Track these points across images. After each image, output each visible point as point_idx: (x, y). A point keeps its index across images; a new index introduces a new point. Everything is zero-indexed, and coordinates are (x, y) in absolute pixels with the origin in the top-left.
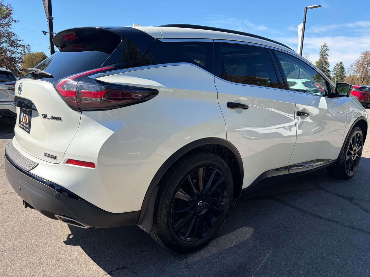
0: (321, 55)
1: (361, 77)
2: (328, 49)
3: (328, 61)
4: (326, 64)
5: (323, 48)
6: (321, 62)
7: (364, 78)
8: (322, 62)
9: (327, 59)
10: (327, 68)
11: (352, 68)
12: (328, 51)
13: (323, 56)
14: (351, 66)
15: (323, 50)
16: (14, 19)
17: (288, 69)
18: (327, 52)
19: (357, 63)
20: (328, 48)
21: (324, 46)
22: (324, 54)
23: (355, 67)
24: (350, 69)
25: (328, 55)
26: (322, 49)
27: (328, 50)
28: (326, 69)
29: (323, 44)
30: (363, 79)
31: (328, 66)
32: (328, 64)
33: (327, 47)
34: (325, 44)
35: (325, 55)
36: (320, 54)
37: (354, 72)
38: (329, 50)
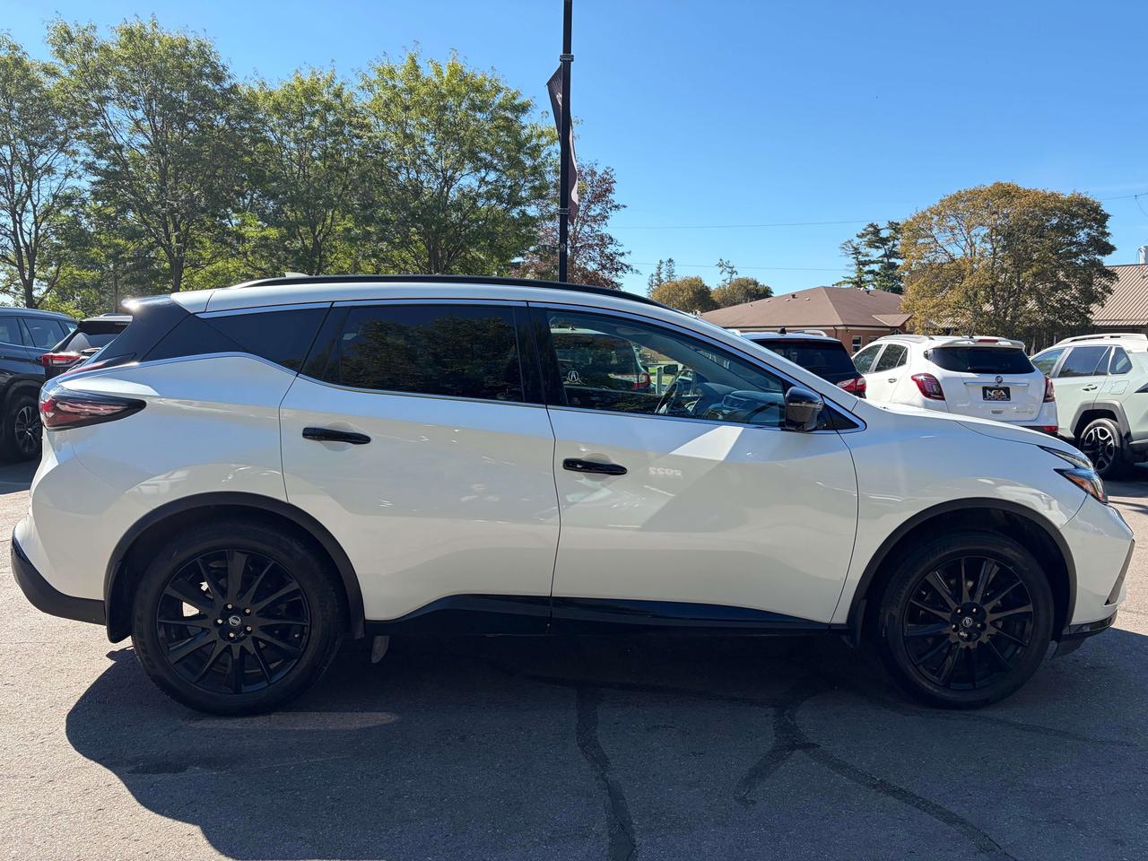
16: (616, 203)
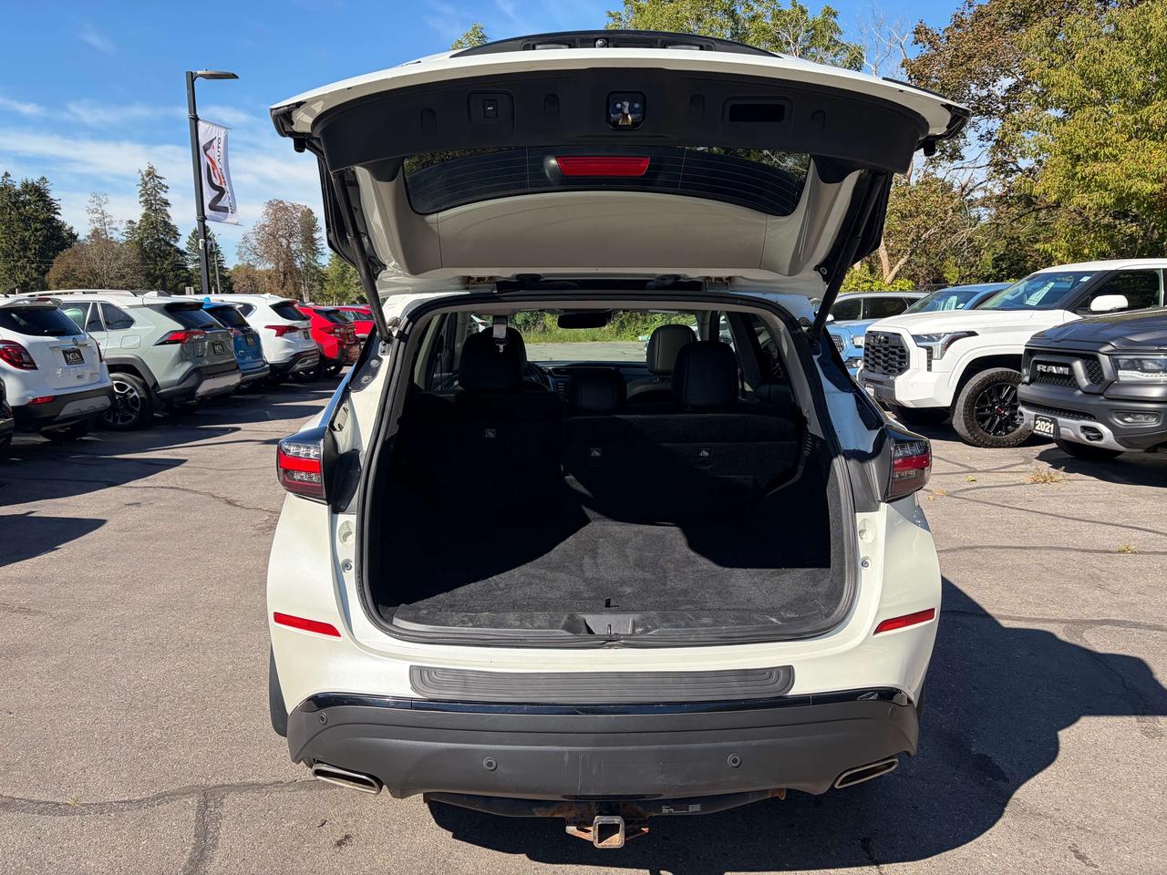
0: (146, 201)
1: (277, 271)
2: (164, 186)
3: (172, 223)
4: (167, 232)
5: (147, 179)
6: (152, 224)
7: (285, 275)
8: (154, 226)
9: (169, 217)
10: (172, 242)
11: (248, 245)
12: (165, 192)
13: (152, 204)
14: (246, 239)
15: (149, 186)
17: (41, 239)
18: (163, 195)
19: (259, 233)
20: (163, 182)
21: (151, 174)
22: (155, 200)
23: (255, 243)
24: (244, 249)
25: (167, 203)
26: (146, 184)
27: (164, 189)
28: (172, 246)
29: (145, 169)
30: (282, 277)
31: (175, 237)
32: (173, 232)
33: (161, 178)
34: (152, 168)
35: (158, 202)
36: (142, 199)
37: (256, 257)
38: (167, 188)
